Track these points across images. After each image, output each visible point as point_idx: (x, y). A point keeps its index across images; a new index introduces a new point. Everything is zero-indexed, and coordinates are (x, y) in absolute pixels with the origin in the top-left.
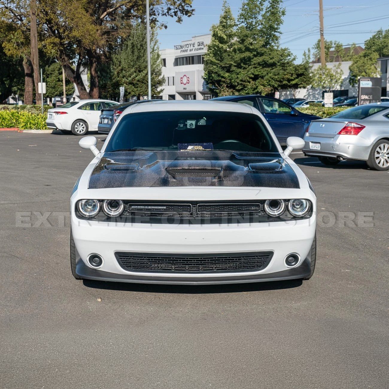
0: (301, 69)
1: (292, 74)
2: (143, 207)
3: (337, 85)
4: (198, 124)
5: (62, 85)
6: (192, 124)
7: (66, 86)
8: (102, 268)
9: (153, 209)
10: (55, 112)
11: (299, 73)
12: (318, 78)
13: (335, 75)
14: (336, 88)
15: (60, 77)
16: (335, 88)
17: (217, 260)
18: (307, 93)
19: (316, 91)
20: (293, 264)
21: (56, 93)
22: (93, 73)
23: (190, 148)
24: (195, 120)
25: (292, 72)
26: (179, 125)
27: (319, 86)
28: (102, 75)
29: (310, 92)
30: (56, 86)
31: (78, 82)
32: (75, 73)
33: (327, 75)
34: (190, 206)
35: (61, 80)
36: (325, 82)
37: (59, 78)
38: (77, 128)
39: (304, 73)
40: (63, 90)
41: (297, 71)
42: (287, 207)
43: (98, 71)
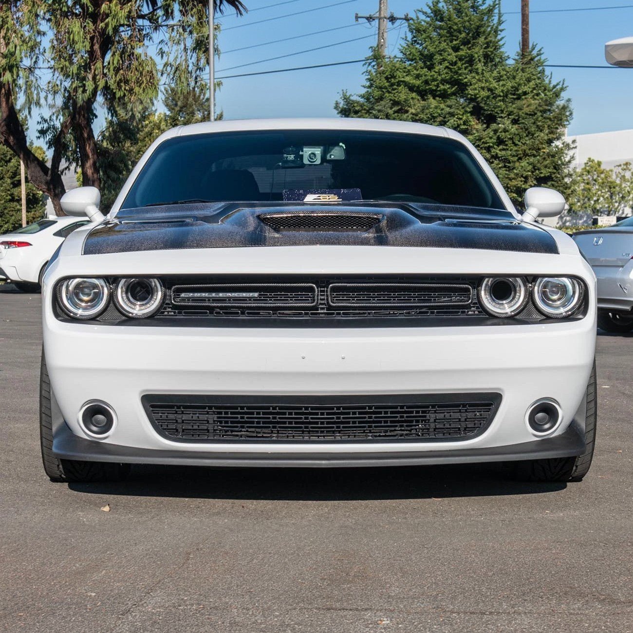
0: (546, 167)
1: (526, 178)
2: (207, 295)
3: (625, 206)
4: (328, 157)
5: (20, 210)
6: (314, 154)
7: (27, 211)
8: (111, 438)
9: (229, 298)
10: (3, 243)
11: (542, 175)
12: (583, 190)
13: (621, 185)
14: (623, 213)
15: (15, 191)
16: (621, 212)
17: (374, 413)
18: (560, 223)
19: (581, 220)
20: (547, 426)
21: (6, 226)
22: (90, 172)
23: (310, 198)
24: (322, 148)
25: (525, 174)
26: (285, 155)
27: (586, 208)
28: (108, 177)
29: (566, 221)
30: (6, 211)
31: (54, 191)
32: (50, 172)
33: (602, 185)
34: (311, 290)
35: (16, 198)
36: (598, 200)
37: (12, 195)
39: (553, 176)
40: (21, 220)
41: (537, 171)
42: (530, 295)
43: (99, 167)
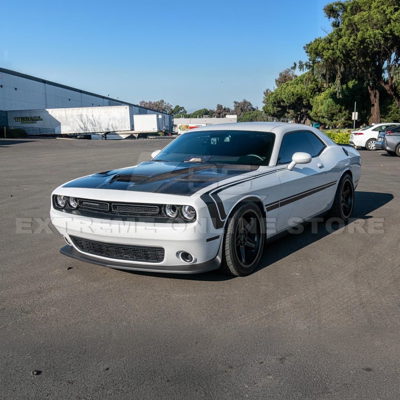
2: (88, 203)
4: (224, 141)
6: (214, 141)
9: (93, 205)
10: (354, 134)
23: (192, 160)
38: (370, 145)
42: (179, 212)
